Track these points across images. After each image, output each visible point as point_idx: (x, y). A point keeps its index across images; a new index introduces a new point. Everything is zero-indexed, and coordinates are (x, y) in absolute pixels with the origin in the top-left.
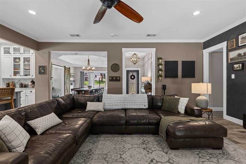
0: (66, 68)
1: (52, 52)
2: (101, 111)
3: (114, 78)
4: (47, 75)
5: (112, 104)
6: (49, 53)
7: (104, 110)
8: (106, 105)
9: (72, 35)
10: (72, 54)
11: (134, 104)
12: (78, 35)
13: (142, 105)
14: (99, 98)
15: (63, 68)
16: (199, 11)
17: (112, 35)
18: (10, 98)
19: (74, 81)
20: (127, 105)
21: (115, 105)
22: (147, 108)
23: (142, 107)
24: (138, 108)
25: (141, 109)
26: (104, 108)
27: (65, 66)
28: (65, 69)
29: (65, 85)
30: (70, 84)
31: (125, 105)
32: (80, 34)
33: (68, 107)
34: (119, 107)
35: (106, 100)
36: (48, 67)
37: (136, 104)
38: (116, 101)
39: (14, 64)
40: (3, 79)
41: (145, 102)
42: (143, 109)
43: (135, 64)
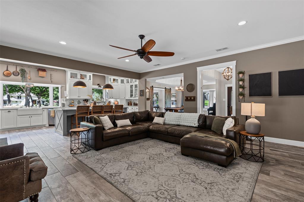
0: (167, 90)
1: (148, 79)
2: (161, 124)
3: (189, 98)
4: (144, 96)
5: (170, 120)
6: (146, 80)
7: (164, 124)
8: (166, 120)
9: (156, 65)
10: (161, 79)
11: (186, 121)
12: (158, 65)
13: (193, 123)
14: (163, 115)
15: (164, 89)
16: (245, 21)
17: (182, 59)
18: (121, 111)
19: (176, 101)
20: (181, 122)
21: (172, 121)
22: (197, 126)
23: (192, 125)
24: (189, 125)
25: (192, 126)
26: (164, 123)
27: (166, 88)
28: (165, 90)
29: (166, 105)
30: (171, 104)
31: (179, 122)
32: (159, 64)
33: (142, 118)
34: (175, 122)
35: (167, 116)
36: (144, 91)
37: (188, 122)
38: (173, 117)
39: (131, 90)
40: (126, 99)
41: (195, 121)
42: (193, 127)
43: (228, 80)
